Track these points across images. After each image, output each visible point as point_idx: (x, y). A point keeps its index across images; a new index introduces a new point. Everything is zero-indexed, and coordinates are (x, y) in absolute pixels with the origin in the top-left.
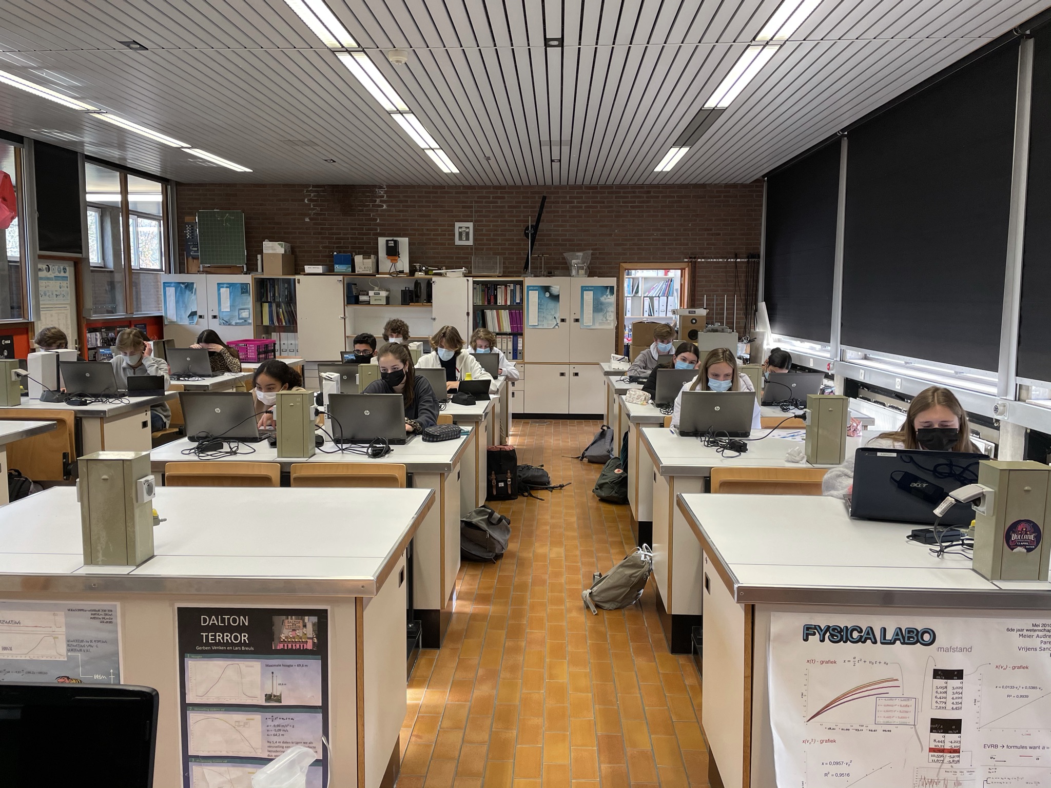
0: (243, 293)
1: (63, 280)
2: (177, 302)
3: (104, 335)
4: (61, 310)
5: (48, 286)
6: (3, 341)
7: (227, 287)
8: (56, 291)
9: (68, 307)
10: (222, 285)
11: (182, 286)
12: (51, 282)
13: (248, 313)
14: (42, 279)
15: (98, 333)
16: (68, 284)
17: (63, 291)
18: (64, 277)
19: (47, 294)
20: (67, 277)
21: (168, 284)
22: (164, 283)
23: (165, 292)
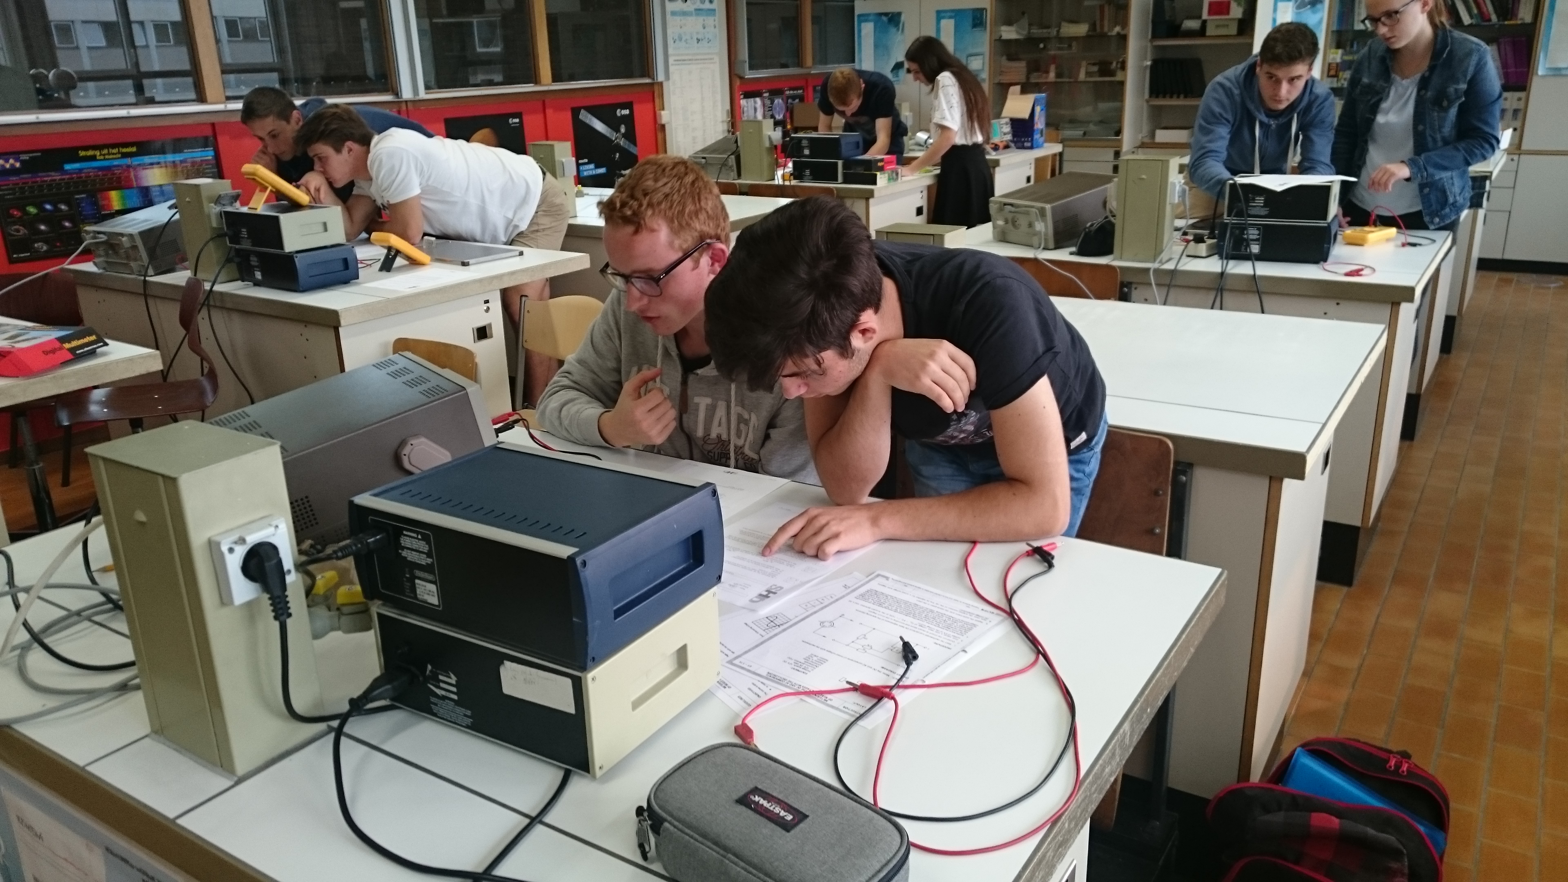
0: (975, 26)
1: (708, 15)
2: (876, 46)
3: (768, 102)
4: (705, 63)
5: (685, 24)
6: (618, 111)
7: (950, 17)
8: (698, 33)
9: (717, 59)
10: (943, 15)
11: (885, 19)
12: (690, 18)
13: (981, 61)
14: (674, 13)
15: (758, 100)
16: (717, 21)
17: (709, 33)
18: (709, 10)
19: (684, 39)
20: (714, 10)
21: (864, 17)
22: (859, 16)
23: (860, 31)
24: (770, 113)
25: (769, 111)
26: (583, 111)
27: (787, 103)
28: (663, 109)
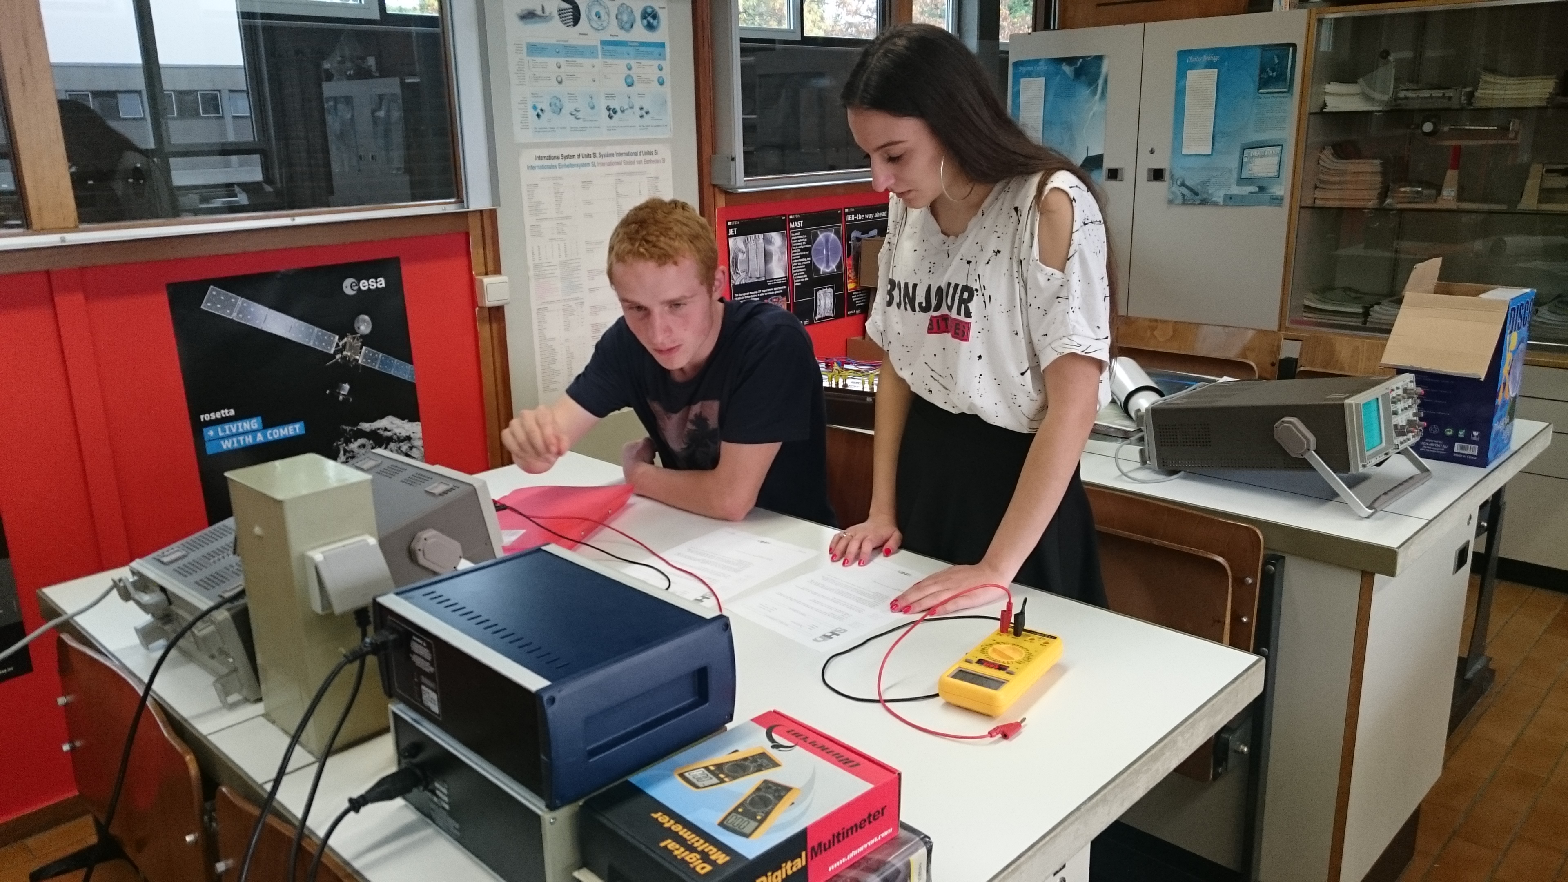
1: (639, 55)
4: (633, 163)
5: (572, 76)
6: (348, 282)
7: (1209, 65)
8: (610, 96)
9: (665, 152)
10: (1192, 59)
11: (1067, 69)
12: (586, 62)
14: (534, 49)
15: (776, 236)
16: (668, 70)
17: (641, 95)
18: (642, 44)
19: (568, 107)
20: (662, 45)
21: (1027, 67)
22: (1016, 64)
23: (1017, 95)
24: (806, 261)
25: (802, 257)
26: (213, 291)
27: (849, 238)
28: (497, 271)
